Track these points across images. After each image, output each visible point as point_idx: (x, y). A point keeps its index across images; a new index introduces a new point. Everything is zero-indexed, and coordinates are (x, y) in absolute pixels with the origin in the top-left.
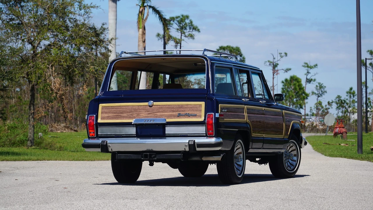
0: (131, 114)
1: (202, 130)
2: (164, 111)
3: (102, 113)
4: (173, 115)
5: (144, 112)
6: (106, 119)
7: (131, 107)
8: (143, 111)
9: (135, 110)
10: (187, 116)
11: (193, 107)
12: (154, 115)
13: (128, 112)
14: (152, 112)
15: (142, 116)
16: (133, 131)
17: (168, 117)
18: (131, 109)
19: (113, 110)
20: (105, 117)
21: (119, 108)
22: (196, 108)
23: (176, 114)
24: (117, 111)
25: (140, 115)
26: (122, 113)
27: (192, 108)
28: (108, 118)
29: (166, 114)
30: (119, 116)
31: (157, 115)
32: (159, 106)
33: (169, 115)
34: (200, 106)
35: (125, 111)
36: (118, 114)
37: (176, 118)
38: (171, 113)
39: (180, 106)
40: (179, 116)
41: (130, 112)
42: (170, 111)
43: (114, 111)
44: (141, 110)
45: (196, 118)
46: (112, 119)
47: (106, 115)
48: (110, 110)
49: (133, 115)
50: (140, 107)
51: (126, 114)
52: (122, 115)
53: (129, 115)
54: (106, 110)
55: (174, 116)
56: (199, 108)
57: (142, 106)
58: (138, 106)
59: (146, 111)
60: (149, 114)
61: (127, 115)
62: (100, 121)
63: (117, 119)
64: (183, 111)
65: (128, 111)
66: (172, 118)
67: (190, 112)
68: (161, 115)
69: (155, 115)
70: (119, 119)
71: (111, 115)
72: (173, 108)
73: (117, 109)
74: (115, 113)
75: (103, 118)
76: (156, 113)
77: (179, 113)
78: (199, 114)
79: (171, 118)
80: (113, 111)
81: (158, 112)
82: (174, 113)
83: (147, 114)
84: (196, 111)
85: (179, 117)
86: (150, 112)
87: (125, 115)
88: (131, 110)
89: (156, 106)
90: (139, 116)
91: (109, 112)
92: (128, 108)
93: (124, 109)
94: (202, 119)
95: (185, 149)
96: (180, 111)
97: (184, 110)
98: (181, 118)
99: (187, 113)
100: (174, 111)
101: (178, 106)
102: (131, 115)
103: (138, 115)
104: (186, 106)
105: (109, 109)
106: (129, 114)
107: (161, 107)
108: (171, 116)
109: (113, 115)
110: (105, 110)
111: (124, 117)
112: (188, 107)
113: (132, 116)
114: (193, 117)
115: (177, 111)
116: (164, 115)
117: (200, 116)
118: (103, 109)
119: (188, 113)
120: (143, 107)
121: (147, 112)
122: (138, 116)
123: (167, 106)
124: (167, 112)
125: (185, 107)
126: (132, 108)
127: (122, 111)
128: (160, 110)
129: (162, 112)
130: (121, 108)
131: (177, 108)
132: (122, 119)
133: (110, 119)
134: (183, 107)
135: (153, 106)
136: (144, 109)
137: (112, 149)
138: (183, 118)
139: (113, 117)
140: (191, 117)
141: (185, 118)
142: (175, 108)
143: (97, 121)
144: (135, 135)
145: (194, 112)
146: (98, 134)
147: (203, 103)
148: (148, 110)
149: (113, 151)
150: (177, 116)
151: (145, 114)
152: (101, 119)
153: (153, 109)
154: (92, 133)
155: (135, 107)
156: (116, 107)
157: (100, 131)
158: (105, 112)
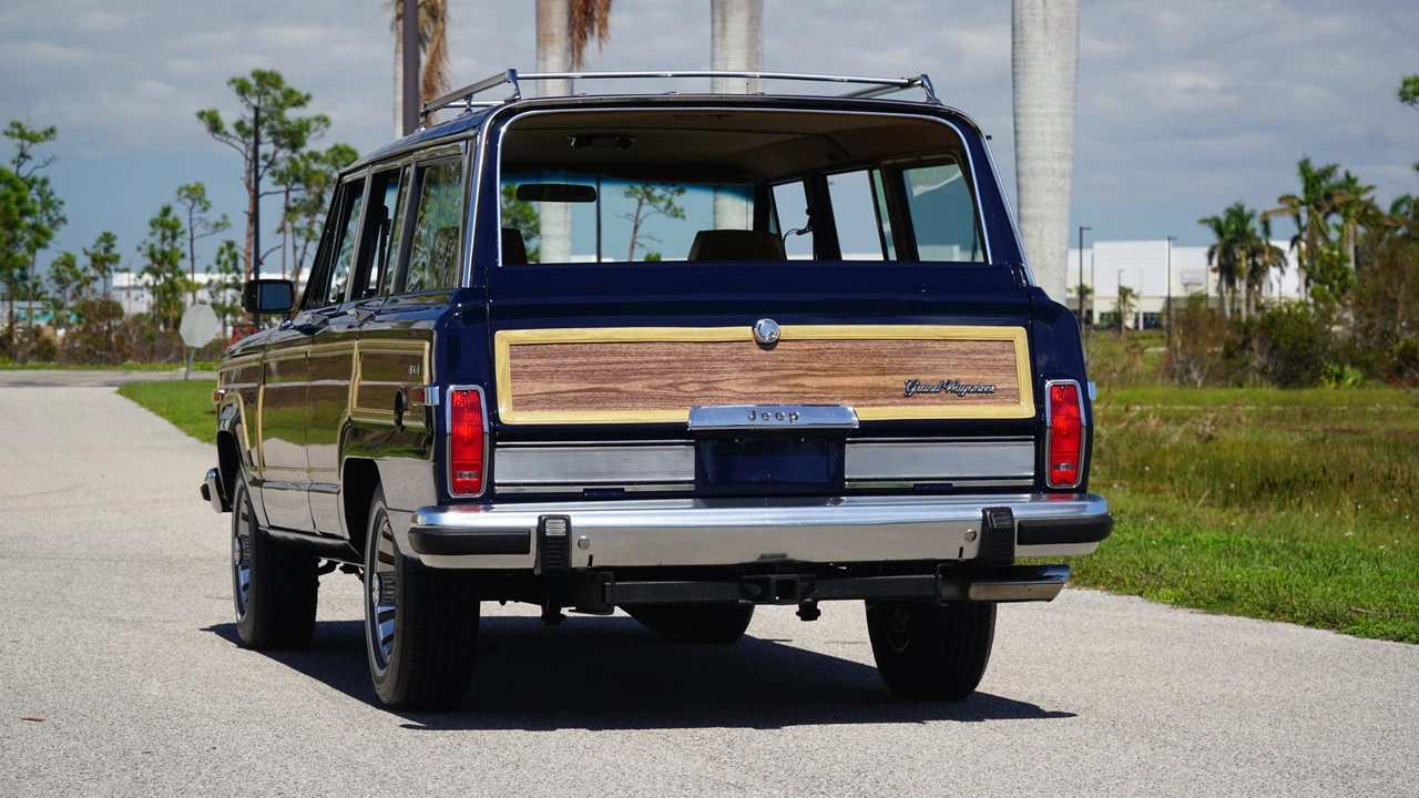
0: (671, 381)
1: (1018, 458)
2: (833, 369)
3: (515, 375)
4: (884, 389)
5: (734, 375)
6: (543, 409)
7: (667, 346)
8: (728, 366)
9: (691, 364)
10: (949, 394)
11: (974, 352)
12: (788, 385)
13: (651, 373)
14: (775, 373)
15: (728, 394)
16: (678, 464)
17: (862, 398)
18: (665, 358)
19: (570, 360)
20: (535, 398)
21: (605, 354)
22: (990, 354)
23: (898, 386)
24: (595, 367)
25: (716, 389)
26: (622, 376)
27: (971, 354)
28: (552, 401)
29: (847, 381)
30: (611, 394)
31: (801, 390)
32: (806, 346)
33: (862, 388)
34: (1007, 346)
35: (636, 367)
36: (604, 381)
37: (897, 401)
38: (870, 380)
39: (912, 345)
40: (911, 392)
41: (663, 374)
42: (863, 369)
43: (580, 368)
44: (719, 364)
45: (995, 403)
46: (572, 408)
47: (538, 387)
48: (558, 361)
49: (682, 387)
50: (710, 346)
51: (645, 383)
52: (622, 386)
53: (661, 387)
54: (532, 361)
55: (889, 395)
56: (1000, 356)
57: (723, 346)
58: (699, 346)
59: (742, 371)
60: (763, 381)
61: (651, 387)
62: (509, 415)
63: (597, 409)
64: (927, 370)
65: (653, 366)
66: (881, 405)
67: (965, 377)
68: (821, 388)
69: (796, 385)
70: (611, 408)
71: (564, 387)
72: (877, 354)
73: (593, 359)
74: (583, 377)
75: (521, 403)
76: (796, 376)
77: (912, 378)
78: (1006, 386)
79: (873, 405)
80: (574, 365)
81: (806, 375)
82: (887, 381)
83: (754, 384)
84: (990, 368)
85: (911, 400)
86: (767, 374)
87: (638, 386)
88: (668, 361)
89: (792, 346)
90: (714, 393)
91: (553, 374)
92: (650, 355)
93: (630, 359)
94: (1026, 410)
95: (961, 549)
96: (911, 371)
97: (935, 367)
98: (925, 404)
99: (946, 378)
100: (883, 372)
101: (899, 346)
102: (670, 385)
103: (705, 389)
104: (936, 345)
105: (549, 356)
106: (658, 382)
107: (819, 349)
108: (874, 394)
109: (575, 386)
110: (528, 362)
111: (633, 399)
112: (949, 351)
113: (674, 393)
114: (981, 398)
115: (899, 371)
116: (838, 388)
117: (1015, 397)
118: (520, 356)
119: (953, 377)
120: (728, 346)
121: (750, 375)
122: (707, 393)
123: (847, 346)
124: (856, 375)
125: (936, 352)
126: (669, 354)
127: (621, 366)
128: (817, 365)
129: (827, 372)
130: (613, 353)
131: (898, 354)
132: (625, 408)
133: (563, 409)
134: (925, 352)
135: (780, 345)
136: (734, 357)
137: (591, 557)
138: (932, 401)
139: (576, 398)
140: (970, 398)
141: (941, 404)
142: (886, 356)
143: (494, 417)
144: (692, 487)
145: (980, 377)
146: (491, 484)
147: (1018, 334)
148: (753, 365)
149: (594, 564)
150: (900, 393)
151: (742, 381)
152: (515, 404)
153: (781, 358)
154: (466, 476)
155: (684, 349)
156: (587, 347)
157: (510, 466)
158: (529, 369)
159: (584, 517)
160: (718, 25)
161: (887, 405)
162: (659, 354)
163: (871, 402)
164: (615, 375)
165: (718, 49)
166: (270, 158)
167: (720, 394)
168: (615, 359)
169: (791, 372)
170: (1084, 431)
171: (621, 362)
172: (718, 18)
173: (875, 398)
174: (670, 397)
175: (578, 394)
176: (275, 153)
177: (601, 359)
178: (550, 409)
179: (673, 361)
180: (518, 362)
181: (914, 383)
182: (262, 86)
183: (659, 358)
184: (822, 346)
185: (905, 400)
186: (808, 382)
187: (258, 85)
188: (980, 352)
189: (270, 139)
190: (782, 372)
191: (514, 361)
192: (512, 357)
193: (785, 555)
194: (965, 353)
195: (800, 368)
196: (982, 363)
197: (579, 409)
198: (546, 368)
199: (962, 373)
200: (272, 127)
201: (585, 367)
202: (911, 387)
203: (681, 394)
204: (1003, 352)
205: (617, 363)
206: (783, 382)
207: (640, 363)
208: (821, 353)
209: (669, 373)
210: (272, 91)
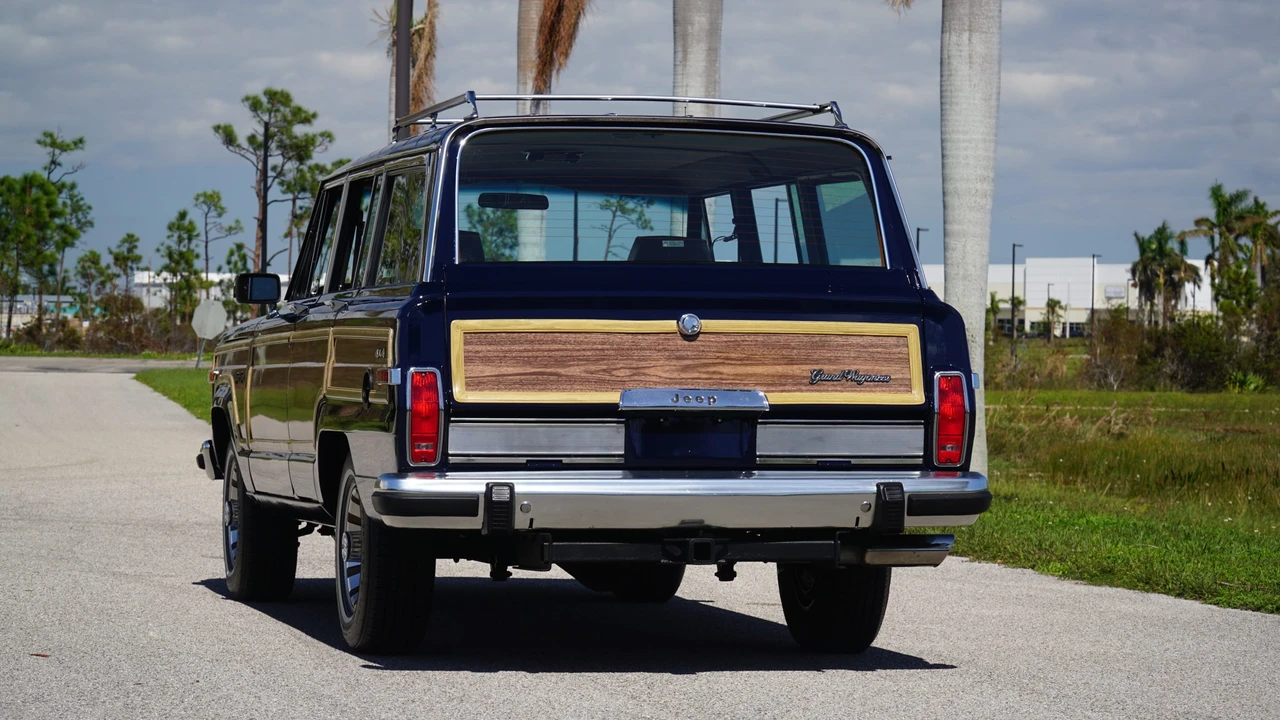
0: (605, 367)
1: (909, 440)
2: (748, 359)
3: (468, 360)
4: (792, 377)
5: (661, 362)
6: (492, 389)
7: (602, 336)
8: (655, 355)
9: (623, 352)
10: (849, 383)
11: (872, 346)
12: (707, 373)
13: (587, 360)
14: (696, 362)
15: (654, 379)
16: (611, 439)
17: (773, 385)
18: (600, 347)
19: (516, 347)
20: (485, 380)
21: (546, 342)
22: (886, 348)
23: (805, 374)
24: (538, 354)
25: (644, 374)
26: (561, 362)
27: (868, 348)
28: (499, 382)
29: (759, 370)
30: (552, 378)
31: (719, 376)
32: (724, 339)
33: (773, 376)
34: (901, 341)
35: (575, 354)
36: (546, 366)
37: (803, 388)
38: (780, 369)
39: (817, 339)
40: (816, 380)
41: (598, 360)
42: (774, 359)
43: (526, 354)
44: (648, 353)
45: (891, 391)
46: (518, 389)
47: (489, 370)
48: (506, 348)
49: (615, 373)
50: (640, 337)
51: (583, 368)
52: (561, 371)
53: (596, 372)
54: (483, 348)
55: (797, 383)
56: (896, 350)
57: (651, 337)
58: (630, 336)
59: (668, 359)
60: (685, 369)
61: (585, 371)
62: (462, 394)
63: (540, 390)
64: (830, 361)
65: (589, 353)
66: (789, 391)
67: (863, 368)
68: (737, 375)
69: (714, 373)
70: (552, 390)
71: (511, 370)
72: (787, 346)
73: (536, 347)
74: (528, 362)
75: (473, 384)
76: (714, 364)
77: (817, 367)
78: (901, 376)
79: (782, 391)
80: (520, 351)
81: (724, 363)
82: (796, 370)
83: (678, 370)
84: (886, 360)
85: (815, 387)
86: (689, 362)
87: (576, 371)
88: (602, 350)
89: (712, 338)
90: (642, 378)
91: (501, 359)
92: (587, 343)
93: (569, 347)
94: (917, 397)
95: (858, 519)
96: (817, 362)
97: (837, 358)
98: (827, 391)
99: (847, 368)
100: (791, 362)
101: (806, 339)
102: (604, 370)
103: (634, 375)
104: (839, 339)
105: (499, 343)
106: (593, 368)
107: (736, 340)
108: (783, 381)
109: (520, 370)
110: (479, 348)
111: (571, 382)
112: (850, 345)
113: (608, 378)
114: (878, 386)
115: (806, 361)
116: (752, 375)
117: (907, 386)
118: (473, 343)
119: (853, 368)
120: (655, 337)
121: (674, 362)
122: (636, 378)
123: (760, 338)
124: (765, 364)
125: (838, 346)
126: (603, 343)
127: (561, 353)
128: (733, 355)
129: (742, 361)
130: (554, 342)
131: (805, 346)
132: (564, 390)
133: (510, 389)
134: (829, 346)
135: (701, 337)
136: (661, 347)
137: (532, 520)
138: (833, 388)
139: (521, 381)
140: (868, 386)
141: (842, 391)
142: (794, 348)
143: (449, 395)
144: (622, 461)
145: (877, 368)
146: (446, 454)
147: (911, 331)
148: (678, 354)
149: (534, 527)
150: (806, 381)
151: (667, 368)
152: (468, 385)
153: (702, 348)
154: (423, 447)
155: (617, 339)
156: (531, 336)
157: (462, 439)
158: (481, 355)
159: (526, 484)
160: (680, 56)
161: (794, 391)
162: (595, 343)
163: (781, 388)
164: (556, 361)
165: (680, 77)
166: (279, 169)
167: (648, 378)
168: (556, 347)
169: (711, 361)
170: (968, 416)
171: (562, 350)
172: (680, 49)
173: (784, 385)
174: (604, 380)
175: (523, 377)
176: (283, 166)
177: (544, 347)
178: (498, 389)
179: (608, 350)
180: (470, 348)
181: (819, 372)
182: (273, 105)
183: (595, 347)
184: (739, 339)
185: (810, 387)
186: (725, 369)
187: (268, 103)
188: (877, 346)
189: (279, 152)
190: (703, 361)
191: (467, 347)
192: (465, 344)
193: (702, 521)
194: (864, 347)
195: (718, 358)
196: (879, 355)
197: (523, 390)
198: (495, 354)
199: (861, 364)
200: (281, 141)
201: (530, 354)
202: (816, 376)
203: (613, 378)
204: (898, 346)
205: (557, 350)
206: (703, 370)
207: (579, 350)
208: (737, 344)
209: (604, 359)
210: (282, 108)
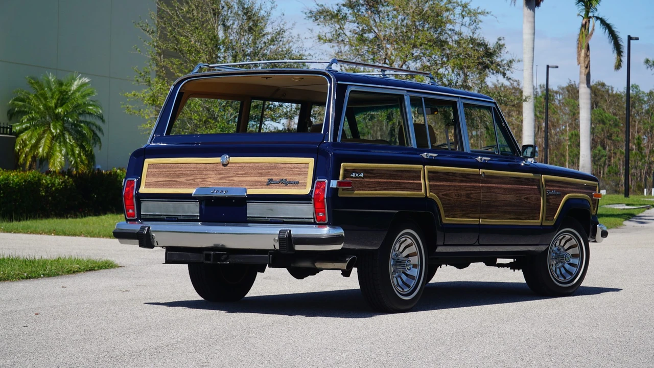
0: (193, 178)
1: (306, 210)
2: (245, 174)
3: (148, 175)
4: (260, 182)
5: (213, 176)
6: (153, 187)
7: (194, 165)
8: (212, 172)
9: (200, 171)
10: (282, 184)
11: (294, 168)
12: (229, 180)
13: (187, 175)
14: (226, 176)
15: (209, 183)
16: (194, 209)
17: (252, 185)
18: (193, 169)
19: (165, 170)
20: (152, 183)
21: (175, 168)
22: (299, 168)
23: (265, 181)
24: (170, 172)
25: (206, 181)
26: (178, 176)
27: (293, 169)
28: (157, 185)
29: (248, 179)
30: (174, 182)
31: (233, 182)
32: (238, 165)
33: (253, 182)
34: (307, 165)
35: (184, 172)
36: (173, 178)
37: (264, 187)
38: (256, 179)
39: (273, 165)
40: (270, 183)
41: (191, 175)
42: (255, 174)
43: (167, 173)
44: (209, 172)
45: (298, 188)
46: (162, 187)
47: (154, 179)
48: (161, 170)
49: (196, 180)
50: (208, 165)
51: (185, 178)
52: (178, 180)
53: (190, 180)
54: (154, 170)
55: (261, 185)
56: (303, 170)
57: (212, 165)
58: (204, 165)
59: (216, 174)
60: (221, 179)
61: (186, 180)
62: (143, 190)
63: (169, 188)
64: (276, 175)
65: (189, 172)
66: (258, 188)
67: (289, 178)
68: (239, 181)
69: (231, 180)
70: (173, 188)
71: (161, 179)
72: (261, 168)
73: (171, 170)
74: (167, 176)
75: (148, 185)
76: (232, 176)
77: (270, 178)
78: (303, 182)
79: (255, 188)
81: (236, 176)
82: (262, 179)
83: (218, 179)
84: (299, 174)
85: (268, 186)
86: (223, 176)
87: (183, 180)
88: (193, 171)
89: (233, 165)
90: (205, 182)
91: (159, 174)
92: (189, 168)
93: (182, 169)
94: (306, 191)
95: (274, 245)
96: (271, 175)
97: (279, 174)
98: (273, 188)
99: (282, 178)
100: (261, 175)
101: (269, 165)
102: (192, 179)
103: (203, 181)
104: (282, 165)
105: (159, 168)
106: (189, 178)
107: (242, 166)
108: (256, 184)
109: (164, 179)
110: (152, 170)
111: (180, 184)
112: (285, 168)
113: (193, 182)
114: (293, 186)
115: (266, 175)
116: (245, 181)
117: (305, 185)
118: (150, 168)
119: (285, 178)
121: (218, 176)
122: (203, 182)
123: (251, 165)
124: (251, 176)
125: (281, 168)
126: (194, 168)
127: (179, 172)
128: (240, 173)
129: (243, 175)
130: (178, 167)
131: (268, 169)
132: (177, 188)
133: (159, 187)
134: (277, 168)
135: (229, 165)
136: (214, 169)
137: (157, 242)
138: (275, 187)
139: (164, 184)
140: (290, 186)
141: (278, 188)
142: (263, 169)
143: (138, 190)
144: (199, 218)
145: (294, 178)
146: (140, 214)
147: (311, 161)
148: (219, 172)
149: (159, 245)
150: (265, 184)
151: (215, 178)
152: (145, 186)
153: (229, 170)
154: (131, 211)
155: (199, 166)
156: (170, 165)
158: (152, 173)
159: (153, 226)
161: (260, 188)
162: (191, 168)
167: (207, 183)
168: (178, 169)
169: (231, 175)
174: (191, 184)
175: (165, 182)
177: (174, 170)
178: (155, 187)
179: (195, 170)
180: (150, 170)
181: (271, 180)
184: (243, 165)
185: (267, 187)
186: (236, 179)
188: (296, 168)
190: (228, 175)
191: (148, 170)
194: (291, 168)
195: (234, 174)
196: (296, 172)
197: (164, 187)
198: (157, 173)
199: (288, 176)
202: (269, 181)
203: (195, 183)
204: (304, 168)
206: (228, 179)
208: (242, 168)
209: (193, 175)
